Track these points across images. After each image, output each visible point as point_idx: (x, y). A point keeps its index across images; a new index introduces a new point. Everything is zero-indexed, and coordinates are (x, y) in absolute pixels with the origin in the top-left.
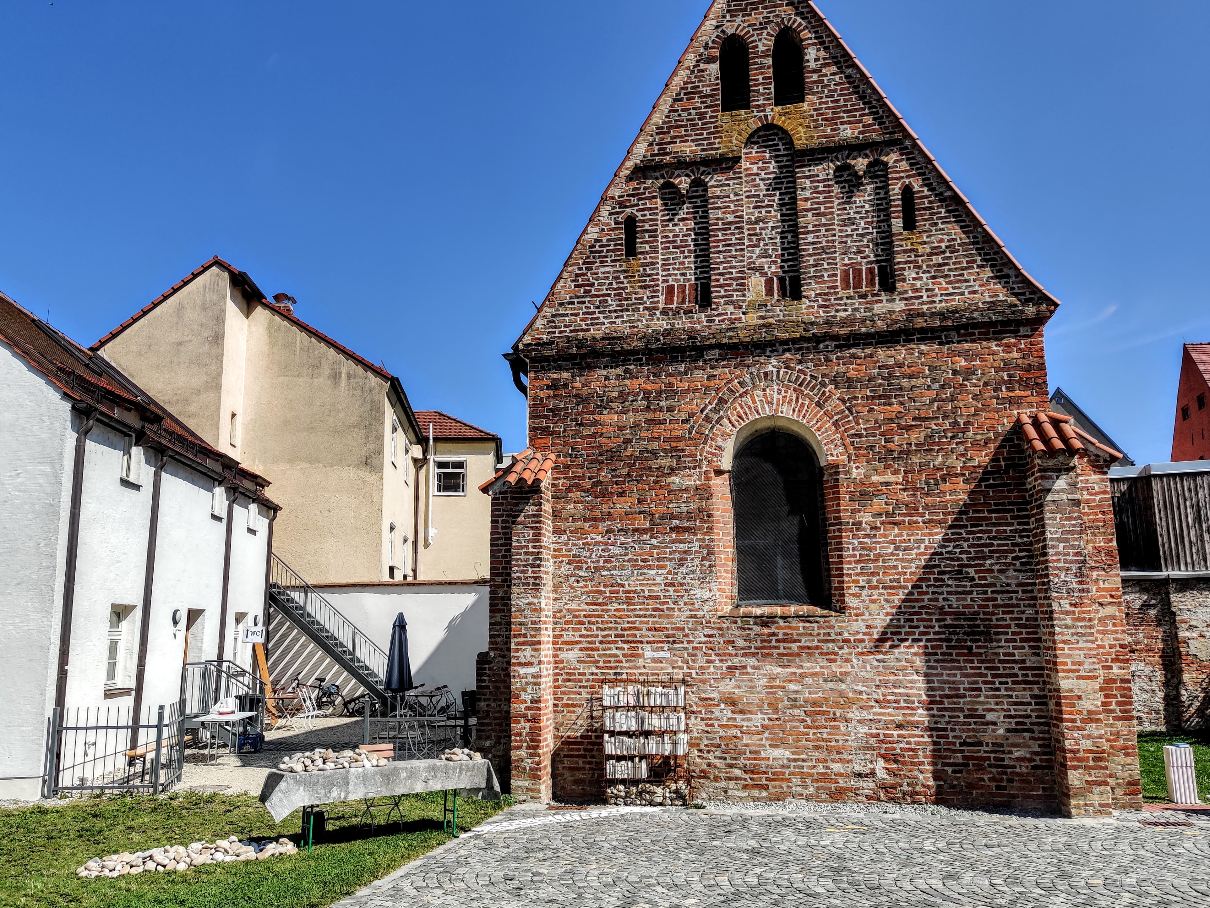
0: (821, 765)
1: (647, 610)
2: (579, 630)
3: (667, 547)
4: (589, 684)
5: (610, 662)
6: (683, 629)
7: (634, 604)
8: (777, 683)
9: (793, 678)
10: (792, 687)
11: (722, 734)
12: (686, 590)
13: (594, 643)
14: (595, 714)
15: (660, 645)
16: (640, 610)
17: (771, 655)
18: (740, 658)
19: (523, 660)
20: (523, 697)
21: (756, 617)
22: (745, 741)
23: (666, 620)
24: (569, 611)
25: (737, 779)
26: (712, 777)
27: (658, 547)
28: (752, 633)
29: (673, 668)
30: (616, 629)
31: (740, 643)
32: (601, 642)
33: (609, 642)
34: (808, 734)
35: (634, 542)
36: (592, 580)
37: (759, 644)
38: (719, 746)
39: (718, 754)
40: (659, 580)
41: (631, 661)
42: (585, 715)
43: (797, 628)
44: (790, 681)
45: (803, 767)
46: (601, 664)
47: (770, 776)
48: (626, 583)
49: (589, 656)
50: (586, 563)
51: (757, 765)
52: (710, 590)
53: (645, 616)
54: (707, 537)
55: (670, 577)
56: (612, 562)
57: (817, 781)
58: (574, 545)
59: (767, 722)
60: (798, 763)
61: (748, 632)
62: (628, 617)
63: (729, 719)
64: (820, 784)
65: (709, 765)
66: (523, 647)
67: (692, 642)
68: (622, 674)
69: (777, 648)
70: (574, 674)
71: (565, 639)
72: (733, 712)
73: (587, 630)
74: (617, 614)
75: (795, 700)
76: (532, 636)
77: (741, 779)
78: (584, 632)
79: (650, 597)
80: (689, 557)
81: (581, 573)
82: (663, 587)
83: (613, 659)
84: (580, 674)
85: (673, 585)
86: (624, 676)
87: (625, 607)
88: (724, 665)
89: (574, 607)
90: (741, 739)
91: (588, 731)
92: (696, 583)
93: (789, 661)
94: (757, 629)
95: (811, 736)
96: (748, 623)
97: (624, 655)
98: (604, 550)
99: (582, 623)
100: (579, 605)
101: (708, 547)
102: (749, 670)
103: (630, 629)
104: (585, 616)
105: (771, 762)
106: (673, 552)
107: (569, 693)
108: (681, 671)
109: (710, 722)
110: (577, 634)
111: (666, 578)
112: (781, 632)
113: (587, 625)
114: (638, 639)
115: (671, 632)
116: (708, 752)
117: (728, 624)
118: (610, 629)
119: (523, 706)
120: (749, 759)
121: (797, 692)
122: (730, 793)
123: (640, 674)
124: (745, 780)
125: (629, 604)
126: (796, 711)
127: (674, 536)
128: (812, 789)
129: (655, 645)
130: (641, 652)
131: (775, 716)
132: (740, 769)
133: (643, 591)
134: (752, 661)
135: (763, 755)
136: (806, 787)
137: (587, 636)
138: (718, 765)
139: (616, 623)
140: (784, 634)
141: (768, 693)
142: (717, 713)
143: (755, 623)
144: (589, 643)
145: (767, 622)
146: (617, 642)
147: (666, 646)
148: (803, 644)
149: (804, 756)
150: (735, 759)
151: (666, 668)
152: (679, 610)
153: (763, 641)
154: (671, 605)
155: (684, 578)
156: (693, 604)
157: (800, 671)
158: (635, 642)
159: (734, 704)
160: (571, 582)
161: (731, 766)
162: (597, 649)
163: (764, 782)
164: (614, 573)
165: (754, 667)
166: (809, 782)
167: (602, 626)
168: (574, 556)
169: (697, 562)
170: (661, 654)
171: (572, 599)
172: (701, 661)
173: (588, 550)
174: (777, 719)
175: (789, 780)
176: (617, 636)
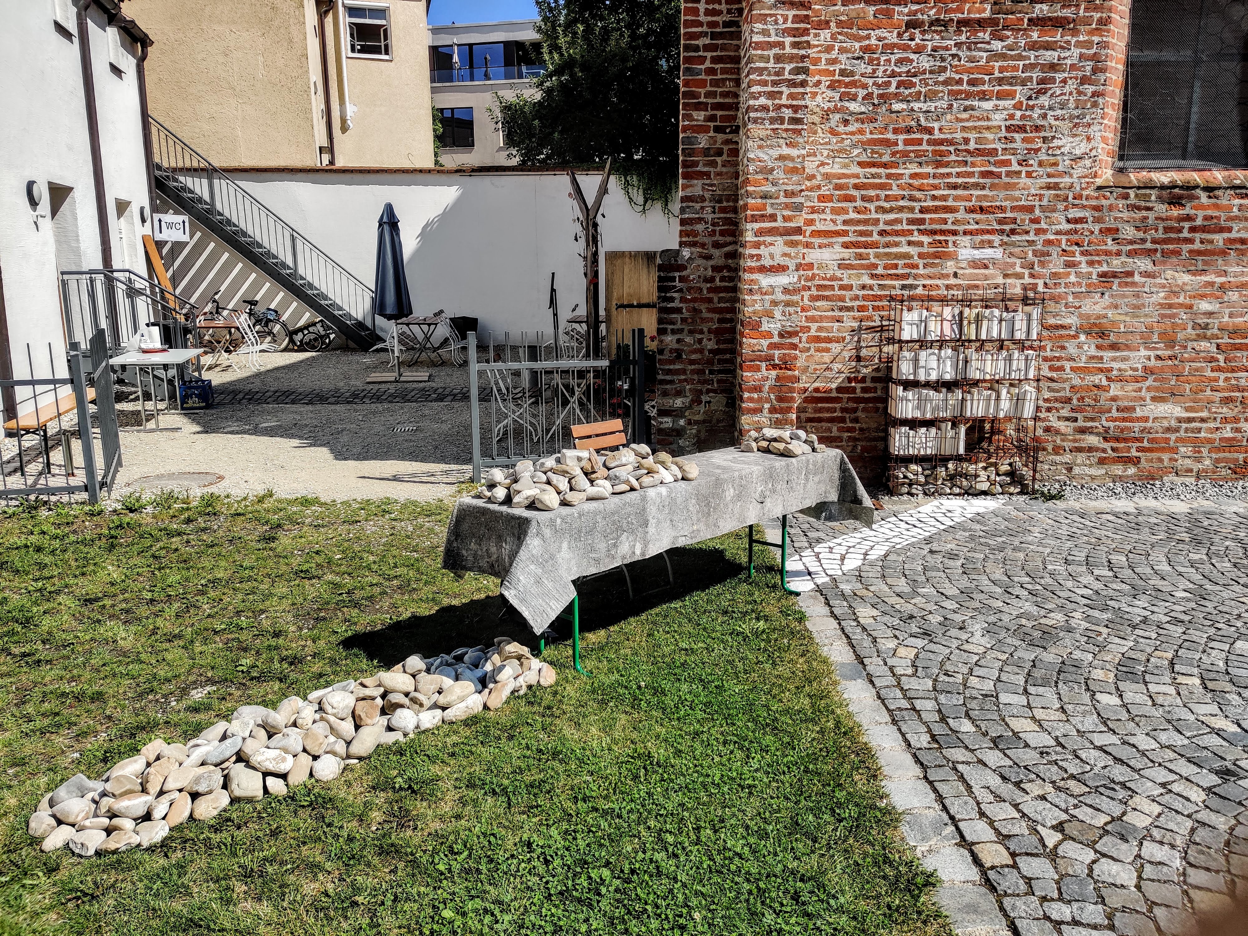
0: (1229, 427)
1: (971, 174)
2: (845, 211)
3: (1020, 57)
4: (856, 303)
5: (896, 266)
6: (1030, 209)
7: (947, 165)
8: (1181, 300)
9: (1208, 291)
10: (1205, 306)
11: (1077, 382)
12: (1045, 139)
13: (869, 234)
14: (864, 353)
15: (986, 237)
16: (958, 175)
17: (1178, 253)
18: (1123, 259)
19: (767, 262)
20: (765, 327)
21: (1163, 187)
22: (1112, 393)
23: (1002, 194)
24: (827, 177)
25: (1090, 449)
26: (1050, 449)
27: (1003, 57)
28: (1151, 215)
29: (1006, 276)
30: (911, 210)
31: (1129, 232)
32: (882, 233)
33: (897, 233)
34: (1216, 380)
35: (958, 45)
36: (873, 120)
37: (1160, 235)
38: (1069, 400)
39: (1065, 413)
40: (998, 119)
41: (933, 265)
42: (847, 355)
43: (1230, 208)
44: (1202, 297)
45: (1199, 430)
46: (880, 271)
47: (1146, 444)
48: (936, 125)
49: (860, 257)
50: (865, 86)
51: (1129, 428)
52: (1089, 139)
53: (965, 187)
54: (1096, 39)
55: (1018, 114)
56: (913, 85)
57: (1218, 450)
58: (842, 50)
59: (1153, 363)
60: (1193, 425)
61: (1144, 213)
62: (936, 187)
63: (1092, 358)
64: (1222, 455)
65: (1047, 430)
66: (769, 239)
67: (1045, 231)
68: (916, 287)
69: (1190, 241)
70: (832, 288)
71: (819, 226)
72: (1098, 347)
73: (857, 210)
74: (916, 182)
75: (1206, 327)
76: (786, 219)
77: (1097, 449)
78: (853, 215)
79: (979, 152)
80: (1059, 76)
81: (853, 106)
82: (1003, 133)
83: (901, 262)
84: (842, 288)
85: (1021, 129)
86: (920, 291)
87: (929, 170)
88: (1095, 271)
89: (836, 169)
90: (1106, 389)
91: (850, 380)
92: (1065, 126)
93: (1205, 263)
94: (1161, 209)
95: (1221, 383)
96: (1147, 198)
97: (921, 255)
98: (900, 61)
99: (849, 199)
100: (846, 166)
101: (1095, 58)
102: (1137, 278)
103: (936, 210)
104: (856, 187)
105: (1149, 424)
106: (1032, 66)
107: (821, 319)
108: (1018, 282)
109: (1059, 364)
110: (840, 218)
111: (1012, 117)
112: (1201, 214)
113: (859, 203)
114: (949, 227)
115: (1009, 215)
116: (1049, 410)
117: (1112, 201)
118: (901, 209)
119: (765, 343)
120: (1115, 420)
121: (1210, 314)
122: (1076, 470)
123: (948, 287)
124: (1104, 451)
125: (939, 164)
126: (1204, 345)
127: (1035, 35)
128: (1207, 462)
129: (979, 238)
130: (951, 249)
131: (1169, 353)
132: (1098, 434)
133: (966, 141)
134: (1144, 264)
135: (1139, 413)
136: (1199, 460)
137: (859, 222)
138: (1063, 430)
139: (912, 199)
140: (1206, 218)
141: (1163, 316)
142: (1072, 349)
143: (1160, 199)
144: (861, 233)
145: (1181, 197)
146: (911, 232)
147: (996, 239)
148: (1234, 235)
149: (1204, 414)
150: (1092, 419)
151: (993, 277)
152: (1029, 175)
153: (1167, 230)
154: (1015, 167)
155: (1044, 116)
156: (1055, 164)
157: (1223, 279)
158: (943, 232)
159: (1102, 334)
160: (833, 123)
161: (1083, 431)
162: (874, 245)
163: (1134, 453)
164: (916, 106)
165: (1146, 274)
166: (1205, 451)
167: (887, 205)
168: (843, 72)
169: (1071, 86)
170: (988, 253)
171: (835, 154)
172: (1056, 264)
173: (870, 62)
174: (1170, 358)
175: (1175, 450)
176: (911, 222)
